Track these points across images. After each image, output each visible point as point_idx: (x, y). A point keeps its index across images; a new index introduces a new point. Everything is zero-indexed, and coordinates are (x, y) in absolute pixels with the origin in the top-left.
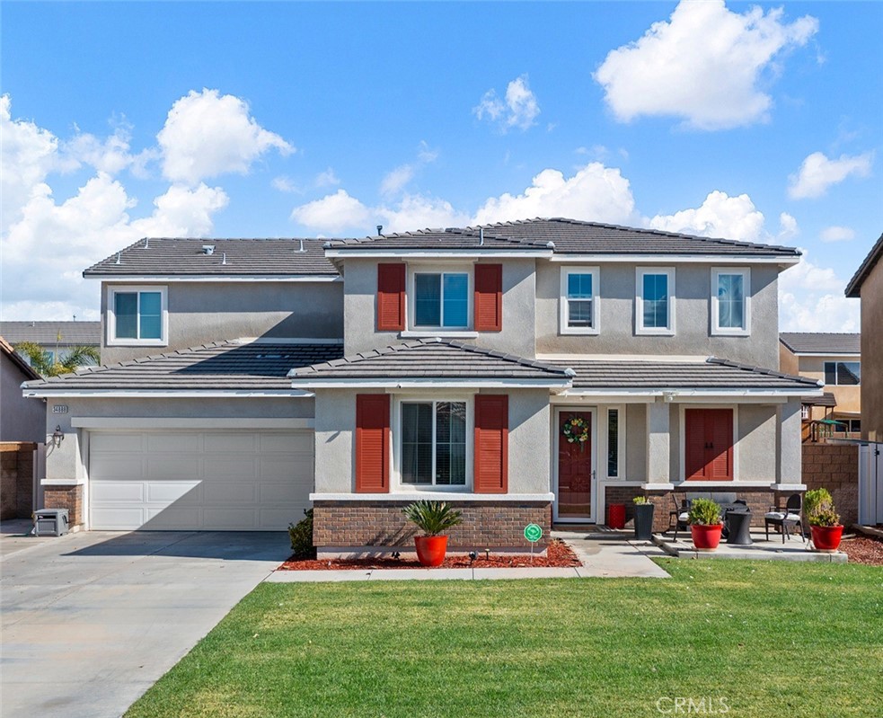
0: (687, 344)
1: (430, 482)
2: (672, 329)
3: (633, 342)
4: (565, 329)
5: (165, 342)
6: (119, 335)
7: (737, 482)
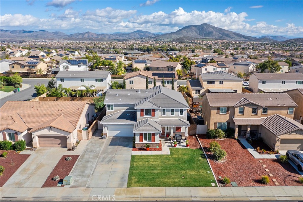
0: (176, 117)
1: (147, 140)
2: (174, 115)
3: (170, 117)
4: (162, 115)
5: (114, 110)
6: (108, 109)
7: (181, 132)
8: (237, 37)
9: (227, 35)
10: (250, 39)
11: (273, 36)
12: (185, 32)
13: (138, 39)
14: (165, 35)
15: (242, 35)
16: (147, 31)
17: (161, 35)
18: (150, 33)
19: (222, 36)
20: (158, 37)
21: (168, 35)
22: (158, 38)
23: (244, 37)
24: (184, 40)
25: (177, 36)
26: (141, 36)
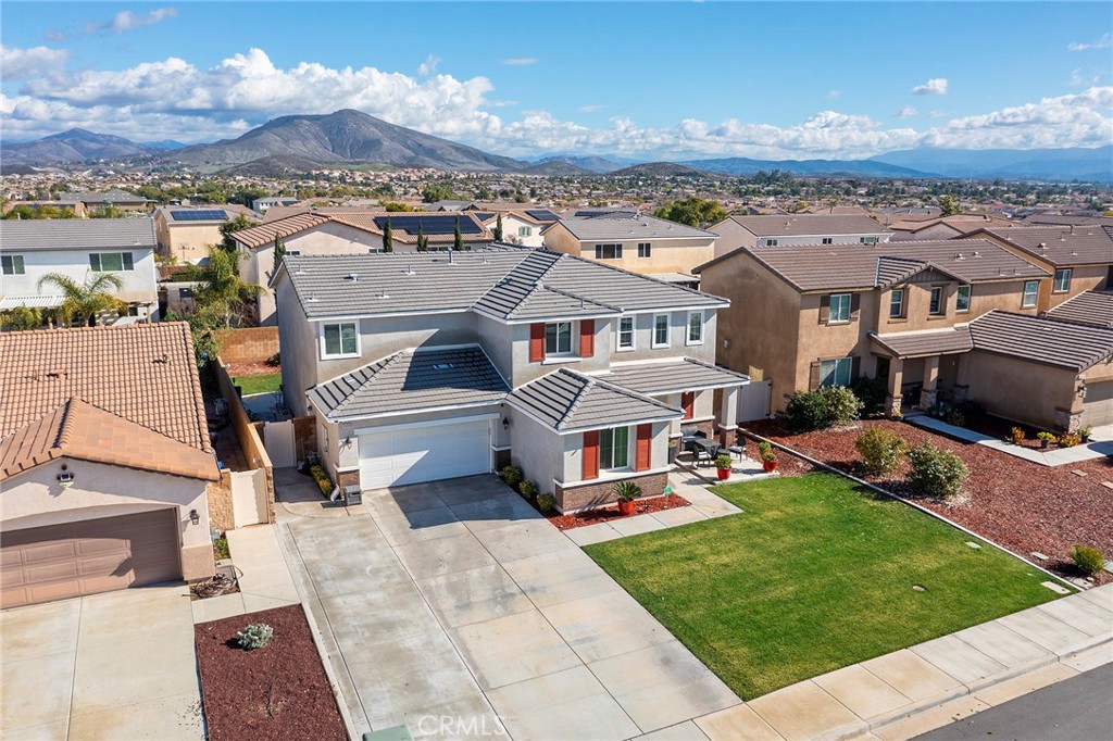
0: (676, 351)
2: (668, 344)
4: (619, 349)
5: (358, 354)
6: (328, 352)
7: (695, 419)
8: (465, 160)
9: (431, 153)
10: (508, 166)
11: (575, 158)
12: (276, 141)
13: (80, 167)
14: (194, 150)
15: (480, 153)
16: (111, 136)
17: (178, 151)
18: (126, 142)
19: (413, 155)
20: (168, 159)
21: (206, 152)
22: (167, 162)
23: (487, 158)
24: (278, 166)
25: (245, 153)
26: (88, 152)
